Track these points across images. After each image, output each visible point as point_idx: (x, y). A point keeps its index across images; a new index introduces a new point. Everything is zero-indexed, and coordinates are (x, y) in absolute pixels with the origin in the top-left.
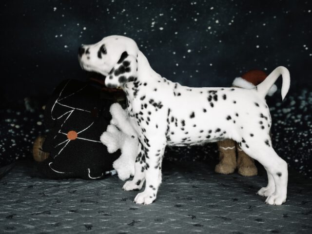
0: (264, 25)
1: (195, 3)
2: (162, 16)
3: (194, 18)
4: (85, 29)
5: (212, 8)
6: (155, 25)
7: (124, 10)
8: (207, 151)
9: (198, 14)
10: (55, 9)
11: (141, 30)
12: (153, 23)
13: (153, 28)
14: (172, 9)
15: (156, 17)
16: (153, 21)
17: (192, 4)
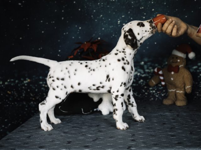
0: (186, 17)
1: (143, 8)
2: (124, 17)
3: (143, 17)
4: (80, 28)
5: (153, 10)
6: (120, 23)
7: (101, 16)
8: (157, 95)
9: (145, 14)
10: (63, 18)
11: (112, 26)
12: (119, 22)
13: (119, 24)
14: (129, 12)
15: (120, 18)
16: (119, 21)
17: (141, 8)
